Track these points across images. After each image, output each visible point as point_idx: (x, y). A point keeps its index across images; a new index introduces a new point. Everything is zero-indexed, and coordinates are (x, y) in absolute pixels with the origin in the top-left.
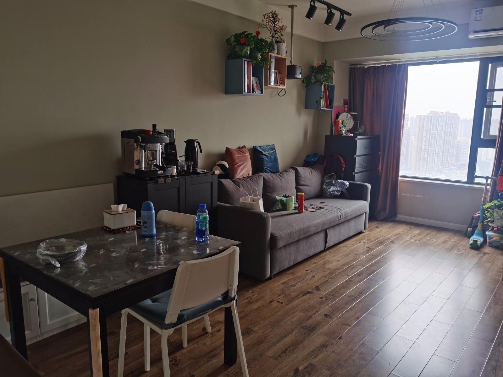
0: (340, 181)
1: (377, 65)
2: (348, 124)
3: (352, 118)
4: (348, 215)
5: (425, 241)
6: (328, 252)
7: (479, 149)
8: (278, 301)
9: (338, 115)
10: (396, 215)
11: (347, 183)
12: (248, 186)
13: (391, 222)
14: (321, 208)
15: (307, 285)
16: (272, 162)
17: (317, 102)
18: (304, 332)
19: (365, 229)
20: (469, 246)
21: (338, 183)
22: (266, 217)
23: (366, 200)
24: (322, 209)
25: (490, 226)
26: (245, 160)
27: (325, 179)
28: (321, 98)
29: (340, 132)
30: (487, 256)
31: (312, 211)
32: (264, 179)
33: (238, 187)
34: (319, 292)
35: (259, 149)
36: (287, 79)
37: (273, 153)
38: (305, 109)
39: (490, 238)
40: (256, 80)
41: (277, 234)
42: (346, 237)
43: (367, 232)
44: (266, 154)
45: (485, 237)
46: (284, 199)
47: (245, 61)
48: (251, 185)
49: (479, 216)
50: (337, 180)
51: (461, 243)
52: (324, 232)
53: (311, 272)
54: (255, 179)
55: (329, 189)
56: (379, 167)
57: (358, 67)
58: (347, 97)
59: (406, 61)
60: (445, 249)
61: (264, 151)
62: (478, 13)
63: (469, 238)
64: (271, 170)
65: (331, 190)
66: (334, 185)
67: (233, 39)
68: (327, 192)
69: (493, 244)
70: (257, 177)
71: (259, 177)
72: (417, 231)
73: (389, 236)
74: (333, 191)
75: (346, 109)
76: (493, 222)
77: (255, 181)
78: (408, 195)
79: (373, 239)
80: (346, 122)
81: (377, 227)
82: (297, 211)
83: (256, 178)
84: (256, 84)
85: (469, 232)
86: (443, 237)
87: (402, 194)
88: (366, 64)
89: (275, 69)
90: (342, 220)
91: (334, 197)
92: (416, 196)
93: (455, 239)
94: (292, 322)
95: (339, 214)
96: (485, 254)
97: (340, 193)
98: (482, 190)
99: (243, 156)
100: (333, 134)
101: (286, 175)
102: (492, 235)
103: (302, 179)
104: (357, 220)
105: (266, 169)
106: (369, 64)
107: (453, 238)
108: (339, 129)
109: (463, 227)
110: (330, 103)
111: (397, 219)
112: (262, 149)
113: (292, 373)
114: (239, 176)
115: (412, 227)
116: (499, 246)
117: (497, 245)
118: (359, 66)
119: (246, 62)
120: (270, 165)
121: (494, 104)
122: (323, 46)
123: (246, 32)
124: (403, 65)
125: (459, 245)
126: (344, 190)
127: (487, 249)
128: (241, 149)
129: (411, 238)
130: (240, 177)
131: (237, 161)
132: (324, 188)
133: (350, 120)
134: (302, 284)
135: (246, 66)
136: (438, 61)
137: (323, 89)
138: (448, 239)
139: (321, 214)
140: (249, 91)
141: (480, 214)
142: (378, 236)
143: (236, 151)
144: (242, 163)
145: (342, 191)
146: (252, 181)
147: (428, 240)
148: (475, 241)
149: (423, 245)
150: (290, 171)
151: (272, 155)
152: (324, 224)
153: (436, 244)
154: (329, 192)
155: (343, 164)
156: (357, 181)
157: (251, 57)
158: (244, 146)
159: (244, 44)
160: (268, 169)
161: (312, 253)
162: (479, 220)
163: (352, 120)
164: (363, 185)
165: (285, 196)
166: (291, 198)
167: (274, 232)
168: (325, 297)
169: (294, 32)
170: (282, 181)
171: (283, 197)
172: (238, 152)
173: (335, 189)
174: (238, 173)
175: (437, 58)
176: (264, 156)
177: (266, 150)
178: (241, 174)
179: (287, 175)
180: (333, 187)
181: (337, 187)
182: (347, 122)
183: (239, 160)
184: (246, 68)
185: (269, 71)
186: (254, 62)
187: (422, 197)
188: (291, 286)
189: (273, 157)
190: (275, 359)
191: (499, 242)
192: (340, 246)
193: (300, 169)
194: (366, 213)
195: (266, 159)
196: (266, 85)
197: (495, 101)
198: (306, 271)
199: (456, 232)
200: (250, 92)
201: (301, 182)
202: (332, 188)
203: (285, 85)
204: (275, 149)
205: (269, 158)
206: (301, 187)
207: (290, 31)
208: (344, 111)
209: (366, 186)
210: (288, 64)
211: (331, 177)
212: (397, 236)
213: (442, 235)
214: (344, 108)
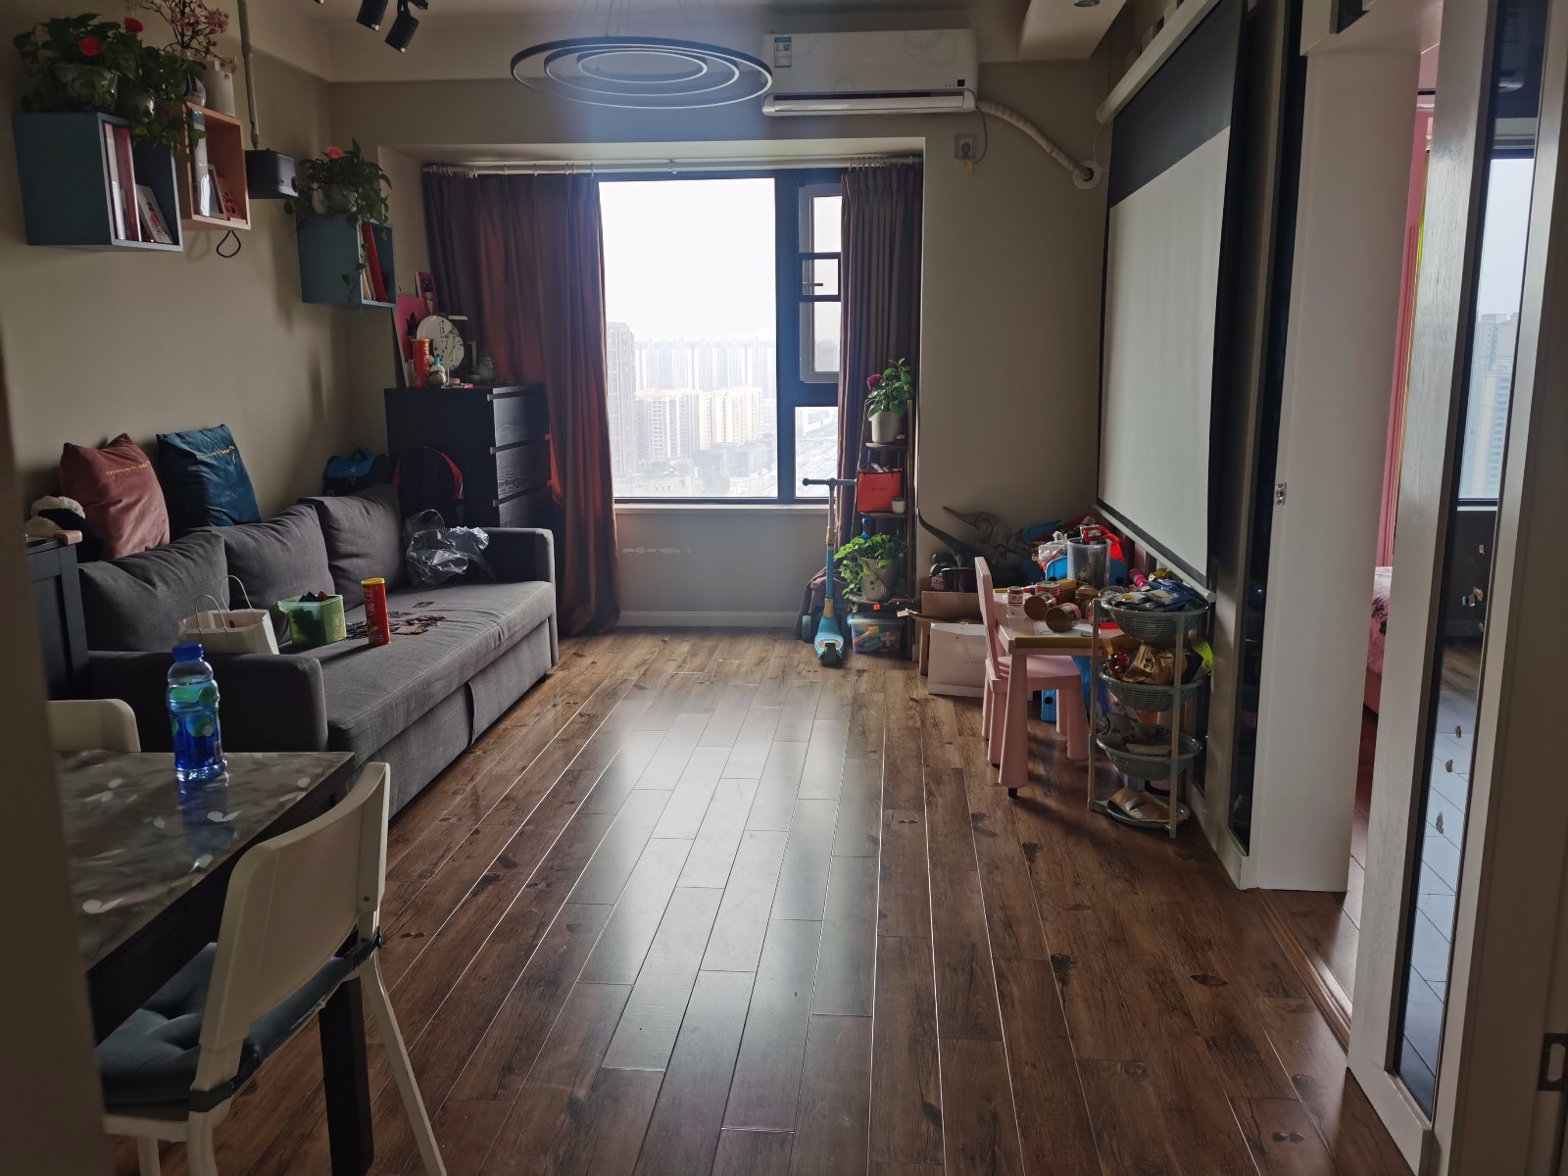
0: (458, 530)
1: (507, 172)
2: (447, 352)
3: (456, 331)
4: (517, 628)
5: (715, 667)
6: (479, 753)
7: (798, 410)
8: (403, 932)
9: (412, 326)
10: (616, 612)
11: (480, 533)
12: (180, 579)
13: (607, 633)
14: (433, 620)
15: (470, 861)
16: (232, 487)
17: (346, 278)
18: (536, 992)
19: (553, 664)
20: (816, 661)
21: (454, 536)
22: (308, 669)
23: (547, 579)
24: (439, 623)
25: (854, 603)
26: (144, 487)
27: (409, 528)
28: (360, 266)
29: (431, 378)
30: (865, 676)
31: (412, 634)
32: (228, 548)
33: (149, 586)
34: (516, 870)
35: (178, 442)
36: (250, 198)
37: (230, 454)
38: (304, 301)
39: (859, 633)
40: (148, 198)
41: (348, 720)
42: (515, 696)
43: (559, 675)
44: (208, 460)
45: (845, 631)
46: (312, 606)
47: (104, 122)
48: (189, 575)
49: (823, 583)
50: (449, 527)
51: (796, 657)
52: (462, 691)
53: (460, 820)
54: (197, 552)
55: (431, 557)
56: (550, 479)
57: (447, 172)
58: (427, 269)
59: (591, 166)
60: (771, 678)
61: (200, 451)
62: (781, 46)
63: (811, 640)
64: (235, 516)
65: (435, 561)
66: (440, 545)
67: (42, 36)
68: (424, 571)
69: (866, 645)
70: (204, 543)
71: (209, 542)
72: (683, 647)
73: (621, 672)
74: (445, 564)
75: (430, 304)
76: (859, 591)
77: (201, 556)
78: (641, 550)
79: (585, 689)
80: (440, 344)
81: (577, 655)
82: (365, 641)
83: (200, 545)
84: (151, 209)
85: (807, 625)
86: (749, 651)
87: (625, 551)
88: (474, 166)
89: (209, 162)
90: (503, 648)
91: (447, 581)
92: (662, 551)
93: (778, 652)
94: (484, 979)
95: (493, 629)
96: (860, 672)
97: (465, 568)
98: (821, 515)
99: (132, 473)
100: (407, 385)
101: (294, 526)
102: (862, 624)
103: (343, 536)
104: (534, 640)
105: (218, 514)
106: (483, 165)
107: (774, 648)
108: (428, 368)
109: (788, 617)
110: (384, 286)
111: (620, 623)
112: (189, 443)
113: (563, 1116)
114: (130, 546)
115: (666, 639)
116: (880, 648)
117: (875, 647)
118: (450, 170)
119: (108, 127)
120: (227, 497)
121: (818, 291)
122: (334, 96)
123: (94, 16)
124: (586, 179)
125: (796, 663)
126: (475, 558)
127: (858, 662)
128: (116, 447)
129: (679, 667)
130: (134, 548)
131: (115, 492)
132: (412, 557)
133: (451, 340)
134: (451, 863)
135: (111, 141)
136: (675, 170)
137: (360, 240)
138: (764, 654)
139: (446, 638)
140: (131, 235)
141: (826, 578)
142: (595, 678)
143: (105, 456)
144: (132, 499)
145: (471, 561)
146: (192, 559)
147: (721, 664)
148: (830, 646)
149: (716, 680)
150: (303, 514)
151: (228, 463)
152: (463, 667)
153: (743, 670)
154: (433, 569)
155: (459, 476)
156: (505, 526)
157: (125, 113)
158: (125, 436)
159: (98, 61)
160: (225, 513)
161: (442, 765)
162: (824, 592)
163: (458, 339)
164: (534, 535)
165: (310, 598)
166: (334, 600)
167: (336, 716)
168: (543, 880)
169: (253, 42)
170: (289, 550)
171: (300, 601)
172: (113, 460)
173: (447, 555)
174: (125, 537)
175: (672, 163)
176: (203, 468)
177: (205, 447)
178: (136, 539)
179: (296, 526)
180: (440, 552)
181: (450, 551)
182: (443, 346)
183: (122, 487)
184: (112, 153)
185: (189, 165)
186: (139, 130)
187: (678, 551)
188: (421, 876)
189: (231, 468)
190: (494, 1099)
191: (879, 638)
192: (502, 726)
193: (330, 502)
194: (550, 619)
195: (214, 478)
196: (186, 215)
197: (821, 285)
198: (442, 820)
199: (774, 632)
200: (138, 240)
201: (341, 544)
202: (439, 557)
203: (244, 217)
204: (233, 444)
205: (222, 474)
206: (344, 563)
207: (238, 36)
208: (427, 314)
209: (542, 535)
210: (246, 145)
211: (427, 521)
212: (642, 670)
213: (746, 646)
214: (425, 299)
